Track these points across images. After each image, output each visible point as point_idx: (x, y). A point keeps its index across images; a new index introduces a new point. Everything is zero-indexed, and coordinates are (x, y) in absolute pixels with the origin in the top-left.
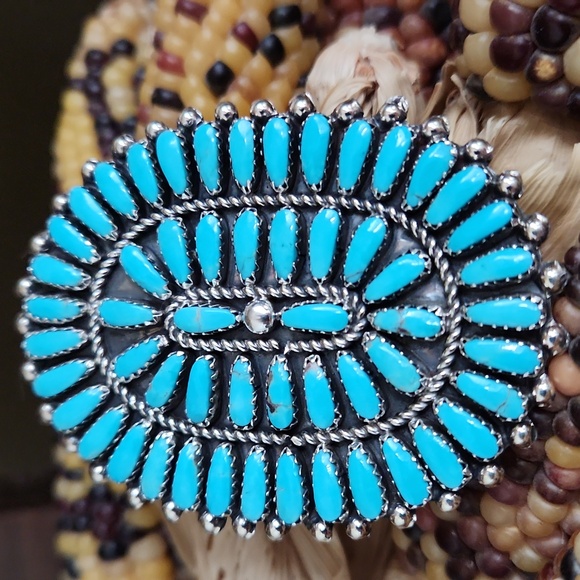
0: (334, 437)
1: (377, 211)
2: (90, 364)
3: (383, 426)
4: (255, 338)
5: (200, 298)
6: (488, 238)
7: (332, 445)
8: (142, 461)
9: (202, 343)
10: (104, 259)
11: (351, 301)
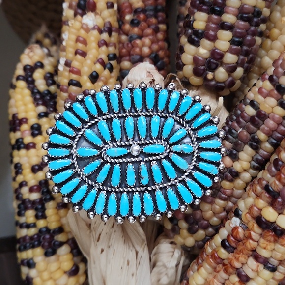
0: (161, 186)
1: (170, 117)
2: (74, 170)
3: (176, 181)
4: (134, 157)
5: (114, 146)
6: (204, 123)
7: (161, 189)
8: (96, 201)
9: (116, 160)
10: (77, 135)
11: (164, 144)
